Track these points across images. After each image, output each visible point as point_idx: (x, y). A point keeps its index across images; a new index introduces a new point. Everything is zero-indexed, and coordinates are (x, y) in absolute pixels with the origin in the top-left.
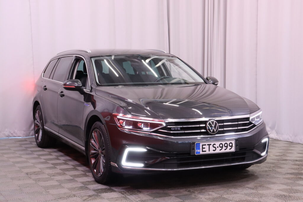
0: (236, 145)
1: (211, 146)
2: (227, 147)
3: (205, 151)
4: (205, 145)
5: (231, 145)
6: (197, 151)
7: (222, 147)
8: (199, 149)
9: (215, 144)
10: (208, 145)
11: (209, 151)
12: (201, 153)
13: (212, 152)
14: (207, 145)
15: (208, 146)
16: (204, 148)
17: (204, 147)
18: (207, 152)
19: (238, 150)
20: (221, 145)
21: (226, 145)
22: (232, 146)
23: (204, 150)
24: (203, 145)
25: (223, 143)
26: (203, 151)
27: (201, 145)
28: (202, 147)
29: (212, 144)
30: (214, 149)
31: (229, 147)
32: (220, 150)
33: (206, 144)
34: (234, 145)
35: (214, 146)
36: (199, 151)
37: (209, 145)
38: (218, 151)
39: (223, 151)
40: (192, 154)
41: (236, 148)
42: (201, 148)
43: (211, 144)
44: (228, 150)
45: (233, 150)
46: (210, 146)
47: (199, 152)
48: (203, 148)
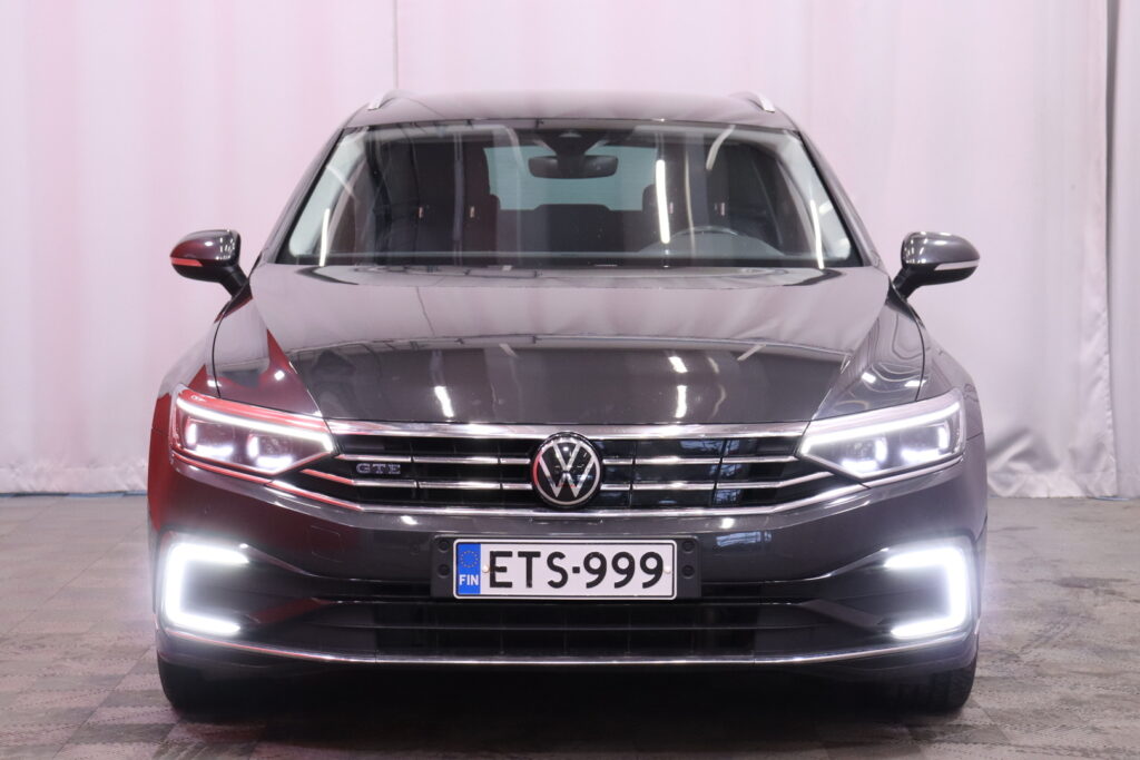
0: (684, 570)
1: (539, 564)
2: (629, 572)
3: (509, 585)
4: (509, 554)
5: (651, 563)
6: (461, 580)
7: (601, 572)
8: (476, 571)
9: (561, 556)
10: (521, 554)
11: (529, 584)
12: (487, 590)
13: (541, 589)
14: (515, 554)
15: (524, 560)
16: (503, 569)
17: (500, 562)
18: (519, 590)
19: (696, 594)
20: (595, 564)
21: (624, 563)
22: (658, 572)
23: (500, 577)
24: (494, 555)
25: (609, 552)
26: (494, 584)
27: (485, 551)
28: (493, 562)
29: (546, 551)
30: (557, 577)
31: (640, 576)
32: (590, 585)
33: (515, 549)
34: (667, 568)
35: (557, 562)
36: (472, 580)
37: (529, 556)
38: (577, 588)
39: (607, 589)
40: (436, 592)
41: (681, 583)
42: (485, 566)
43: (537, 554)
44: (635, 589)
45: (665, 588)
46: (534, 560)
47: (477, 588)
48: (494, 569)
